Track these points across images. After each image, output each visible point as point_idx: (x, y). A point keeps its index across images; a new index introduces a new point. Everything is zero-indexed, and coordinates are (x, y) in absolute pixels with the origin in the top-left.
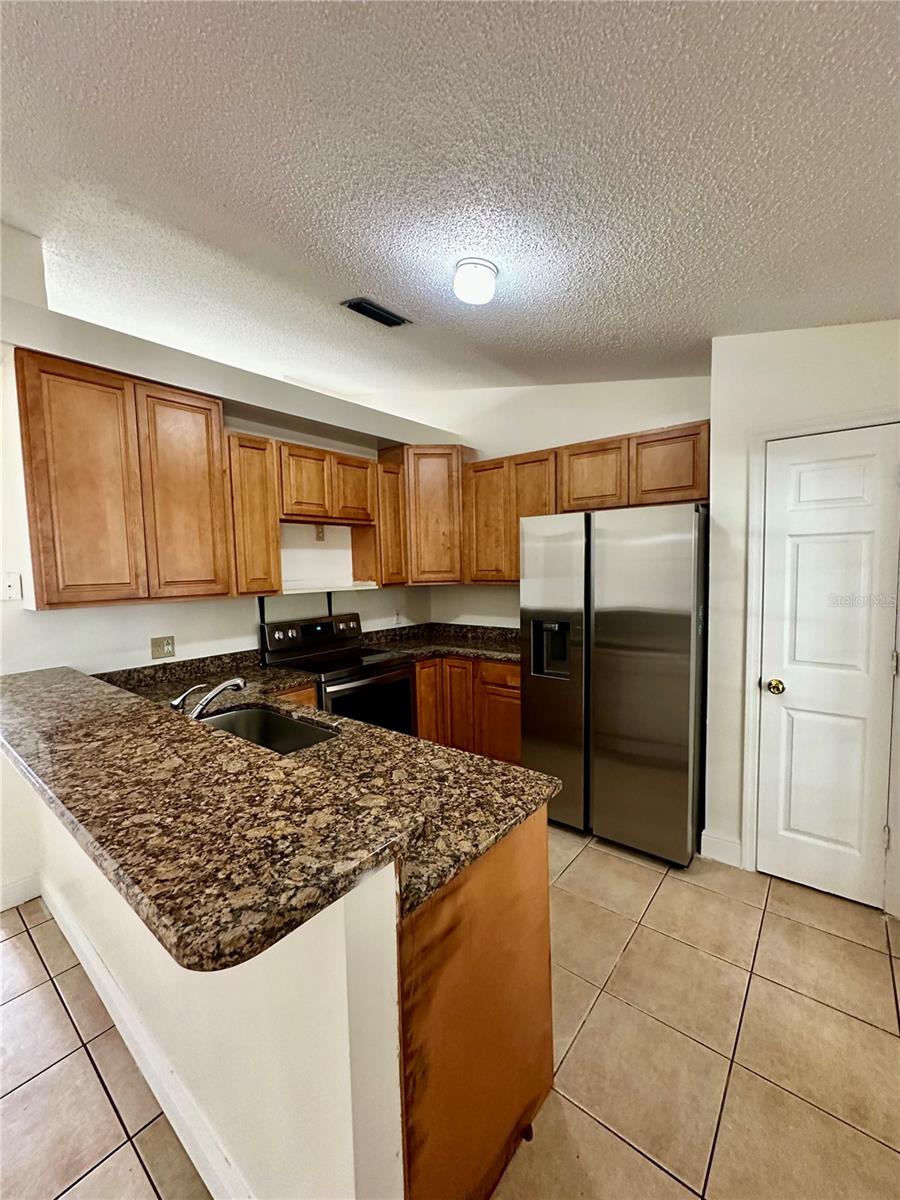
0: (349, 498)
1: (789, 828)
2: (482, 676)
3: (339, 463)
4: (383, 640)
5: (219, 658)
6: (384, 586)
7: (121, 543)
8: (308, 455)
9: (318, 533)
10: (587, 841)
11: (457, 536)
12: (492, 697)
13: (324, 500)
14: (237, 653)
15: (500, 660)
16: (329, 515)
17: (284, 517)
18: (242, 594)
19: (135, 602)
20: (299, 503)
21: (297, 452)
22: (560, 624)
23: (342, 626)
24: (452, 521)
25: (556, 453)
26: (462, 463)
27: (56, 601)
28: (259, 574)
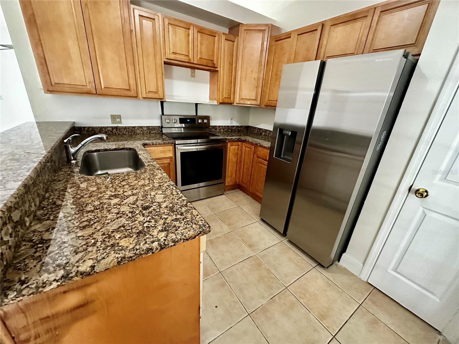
0: (203, 54)
1: (395, 270)
2: (257, 154)
3: (198, 32)
4: (222, 130)
5: (142, 127)
6: (221, 103)
7: (79, 65)
8: (180, 25)
9: (192, 73)
10: (283, 239)
11: (261, 81)
12: (260, 164)
13: (189, 52)
14: (150, 126)
15: (266, 147)
16: (192, 61)
17: (166, 60)
18: (144, 98)
19: (90, 95)
20: (174, 53)
21: (174, 24)
22: (292, 132)
23: (200, 121)
24: (259, 72)
25: (323, 25)
26: (271, 36)
27: (51, 90)
28: (153, 89)
